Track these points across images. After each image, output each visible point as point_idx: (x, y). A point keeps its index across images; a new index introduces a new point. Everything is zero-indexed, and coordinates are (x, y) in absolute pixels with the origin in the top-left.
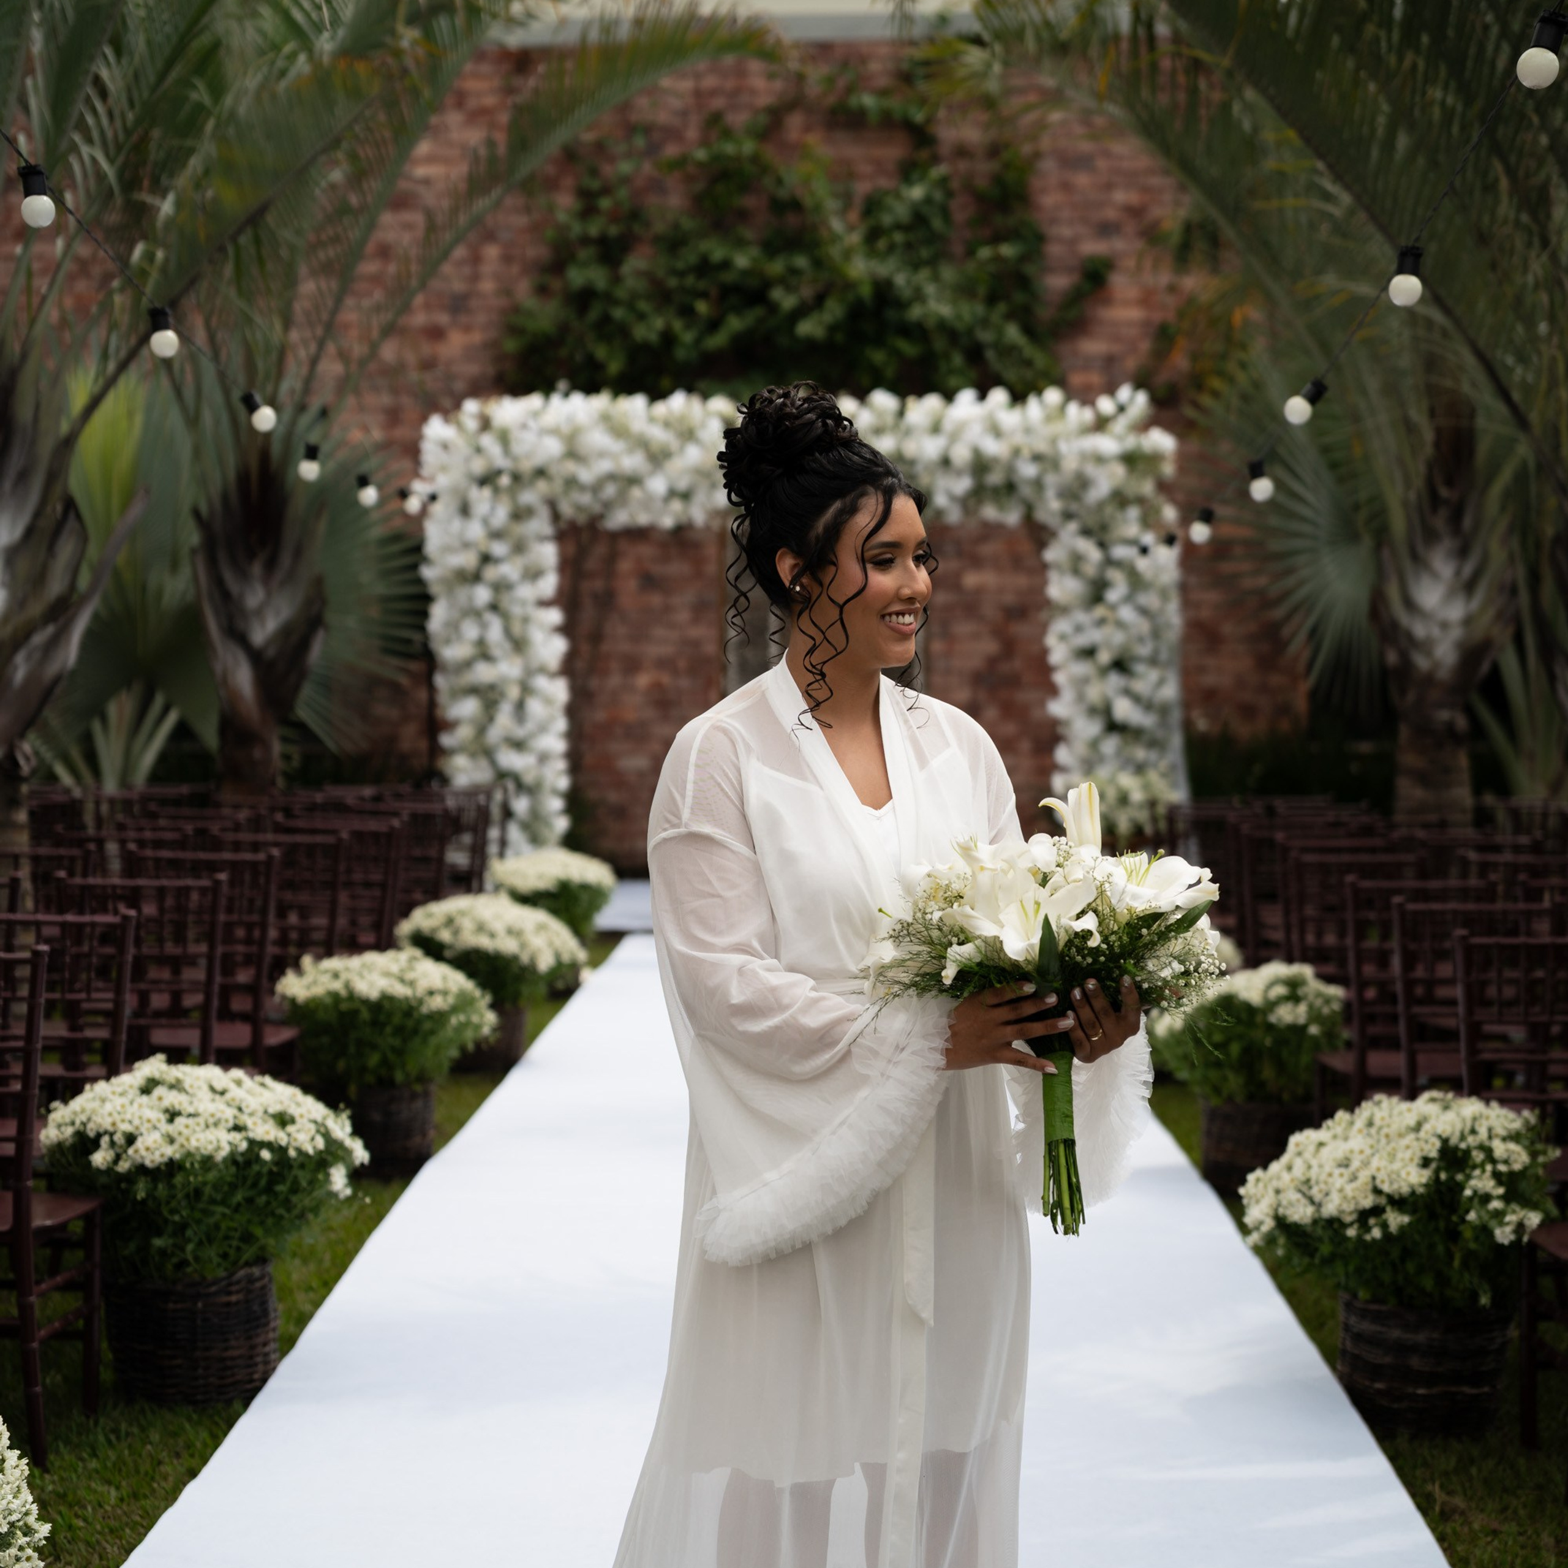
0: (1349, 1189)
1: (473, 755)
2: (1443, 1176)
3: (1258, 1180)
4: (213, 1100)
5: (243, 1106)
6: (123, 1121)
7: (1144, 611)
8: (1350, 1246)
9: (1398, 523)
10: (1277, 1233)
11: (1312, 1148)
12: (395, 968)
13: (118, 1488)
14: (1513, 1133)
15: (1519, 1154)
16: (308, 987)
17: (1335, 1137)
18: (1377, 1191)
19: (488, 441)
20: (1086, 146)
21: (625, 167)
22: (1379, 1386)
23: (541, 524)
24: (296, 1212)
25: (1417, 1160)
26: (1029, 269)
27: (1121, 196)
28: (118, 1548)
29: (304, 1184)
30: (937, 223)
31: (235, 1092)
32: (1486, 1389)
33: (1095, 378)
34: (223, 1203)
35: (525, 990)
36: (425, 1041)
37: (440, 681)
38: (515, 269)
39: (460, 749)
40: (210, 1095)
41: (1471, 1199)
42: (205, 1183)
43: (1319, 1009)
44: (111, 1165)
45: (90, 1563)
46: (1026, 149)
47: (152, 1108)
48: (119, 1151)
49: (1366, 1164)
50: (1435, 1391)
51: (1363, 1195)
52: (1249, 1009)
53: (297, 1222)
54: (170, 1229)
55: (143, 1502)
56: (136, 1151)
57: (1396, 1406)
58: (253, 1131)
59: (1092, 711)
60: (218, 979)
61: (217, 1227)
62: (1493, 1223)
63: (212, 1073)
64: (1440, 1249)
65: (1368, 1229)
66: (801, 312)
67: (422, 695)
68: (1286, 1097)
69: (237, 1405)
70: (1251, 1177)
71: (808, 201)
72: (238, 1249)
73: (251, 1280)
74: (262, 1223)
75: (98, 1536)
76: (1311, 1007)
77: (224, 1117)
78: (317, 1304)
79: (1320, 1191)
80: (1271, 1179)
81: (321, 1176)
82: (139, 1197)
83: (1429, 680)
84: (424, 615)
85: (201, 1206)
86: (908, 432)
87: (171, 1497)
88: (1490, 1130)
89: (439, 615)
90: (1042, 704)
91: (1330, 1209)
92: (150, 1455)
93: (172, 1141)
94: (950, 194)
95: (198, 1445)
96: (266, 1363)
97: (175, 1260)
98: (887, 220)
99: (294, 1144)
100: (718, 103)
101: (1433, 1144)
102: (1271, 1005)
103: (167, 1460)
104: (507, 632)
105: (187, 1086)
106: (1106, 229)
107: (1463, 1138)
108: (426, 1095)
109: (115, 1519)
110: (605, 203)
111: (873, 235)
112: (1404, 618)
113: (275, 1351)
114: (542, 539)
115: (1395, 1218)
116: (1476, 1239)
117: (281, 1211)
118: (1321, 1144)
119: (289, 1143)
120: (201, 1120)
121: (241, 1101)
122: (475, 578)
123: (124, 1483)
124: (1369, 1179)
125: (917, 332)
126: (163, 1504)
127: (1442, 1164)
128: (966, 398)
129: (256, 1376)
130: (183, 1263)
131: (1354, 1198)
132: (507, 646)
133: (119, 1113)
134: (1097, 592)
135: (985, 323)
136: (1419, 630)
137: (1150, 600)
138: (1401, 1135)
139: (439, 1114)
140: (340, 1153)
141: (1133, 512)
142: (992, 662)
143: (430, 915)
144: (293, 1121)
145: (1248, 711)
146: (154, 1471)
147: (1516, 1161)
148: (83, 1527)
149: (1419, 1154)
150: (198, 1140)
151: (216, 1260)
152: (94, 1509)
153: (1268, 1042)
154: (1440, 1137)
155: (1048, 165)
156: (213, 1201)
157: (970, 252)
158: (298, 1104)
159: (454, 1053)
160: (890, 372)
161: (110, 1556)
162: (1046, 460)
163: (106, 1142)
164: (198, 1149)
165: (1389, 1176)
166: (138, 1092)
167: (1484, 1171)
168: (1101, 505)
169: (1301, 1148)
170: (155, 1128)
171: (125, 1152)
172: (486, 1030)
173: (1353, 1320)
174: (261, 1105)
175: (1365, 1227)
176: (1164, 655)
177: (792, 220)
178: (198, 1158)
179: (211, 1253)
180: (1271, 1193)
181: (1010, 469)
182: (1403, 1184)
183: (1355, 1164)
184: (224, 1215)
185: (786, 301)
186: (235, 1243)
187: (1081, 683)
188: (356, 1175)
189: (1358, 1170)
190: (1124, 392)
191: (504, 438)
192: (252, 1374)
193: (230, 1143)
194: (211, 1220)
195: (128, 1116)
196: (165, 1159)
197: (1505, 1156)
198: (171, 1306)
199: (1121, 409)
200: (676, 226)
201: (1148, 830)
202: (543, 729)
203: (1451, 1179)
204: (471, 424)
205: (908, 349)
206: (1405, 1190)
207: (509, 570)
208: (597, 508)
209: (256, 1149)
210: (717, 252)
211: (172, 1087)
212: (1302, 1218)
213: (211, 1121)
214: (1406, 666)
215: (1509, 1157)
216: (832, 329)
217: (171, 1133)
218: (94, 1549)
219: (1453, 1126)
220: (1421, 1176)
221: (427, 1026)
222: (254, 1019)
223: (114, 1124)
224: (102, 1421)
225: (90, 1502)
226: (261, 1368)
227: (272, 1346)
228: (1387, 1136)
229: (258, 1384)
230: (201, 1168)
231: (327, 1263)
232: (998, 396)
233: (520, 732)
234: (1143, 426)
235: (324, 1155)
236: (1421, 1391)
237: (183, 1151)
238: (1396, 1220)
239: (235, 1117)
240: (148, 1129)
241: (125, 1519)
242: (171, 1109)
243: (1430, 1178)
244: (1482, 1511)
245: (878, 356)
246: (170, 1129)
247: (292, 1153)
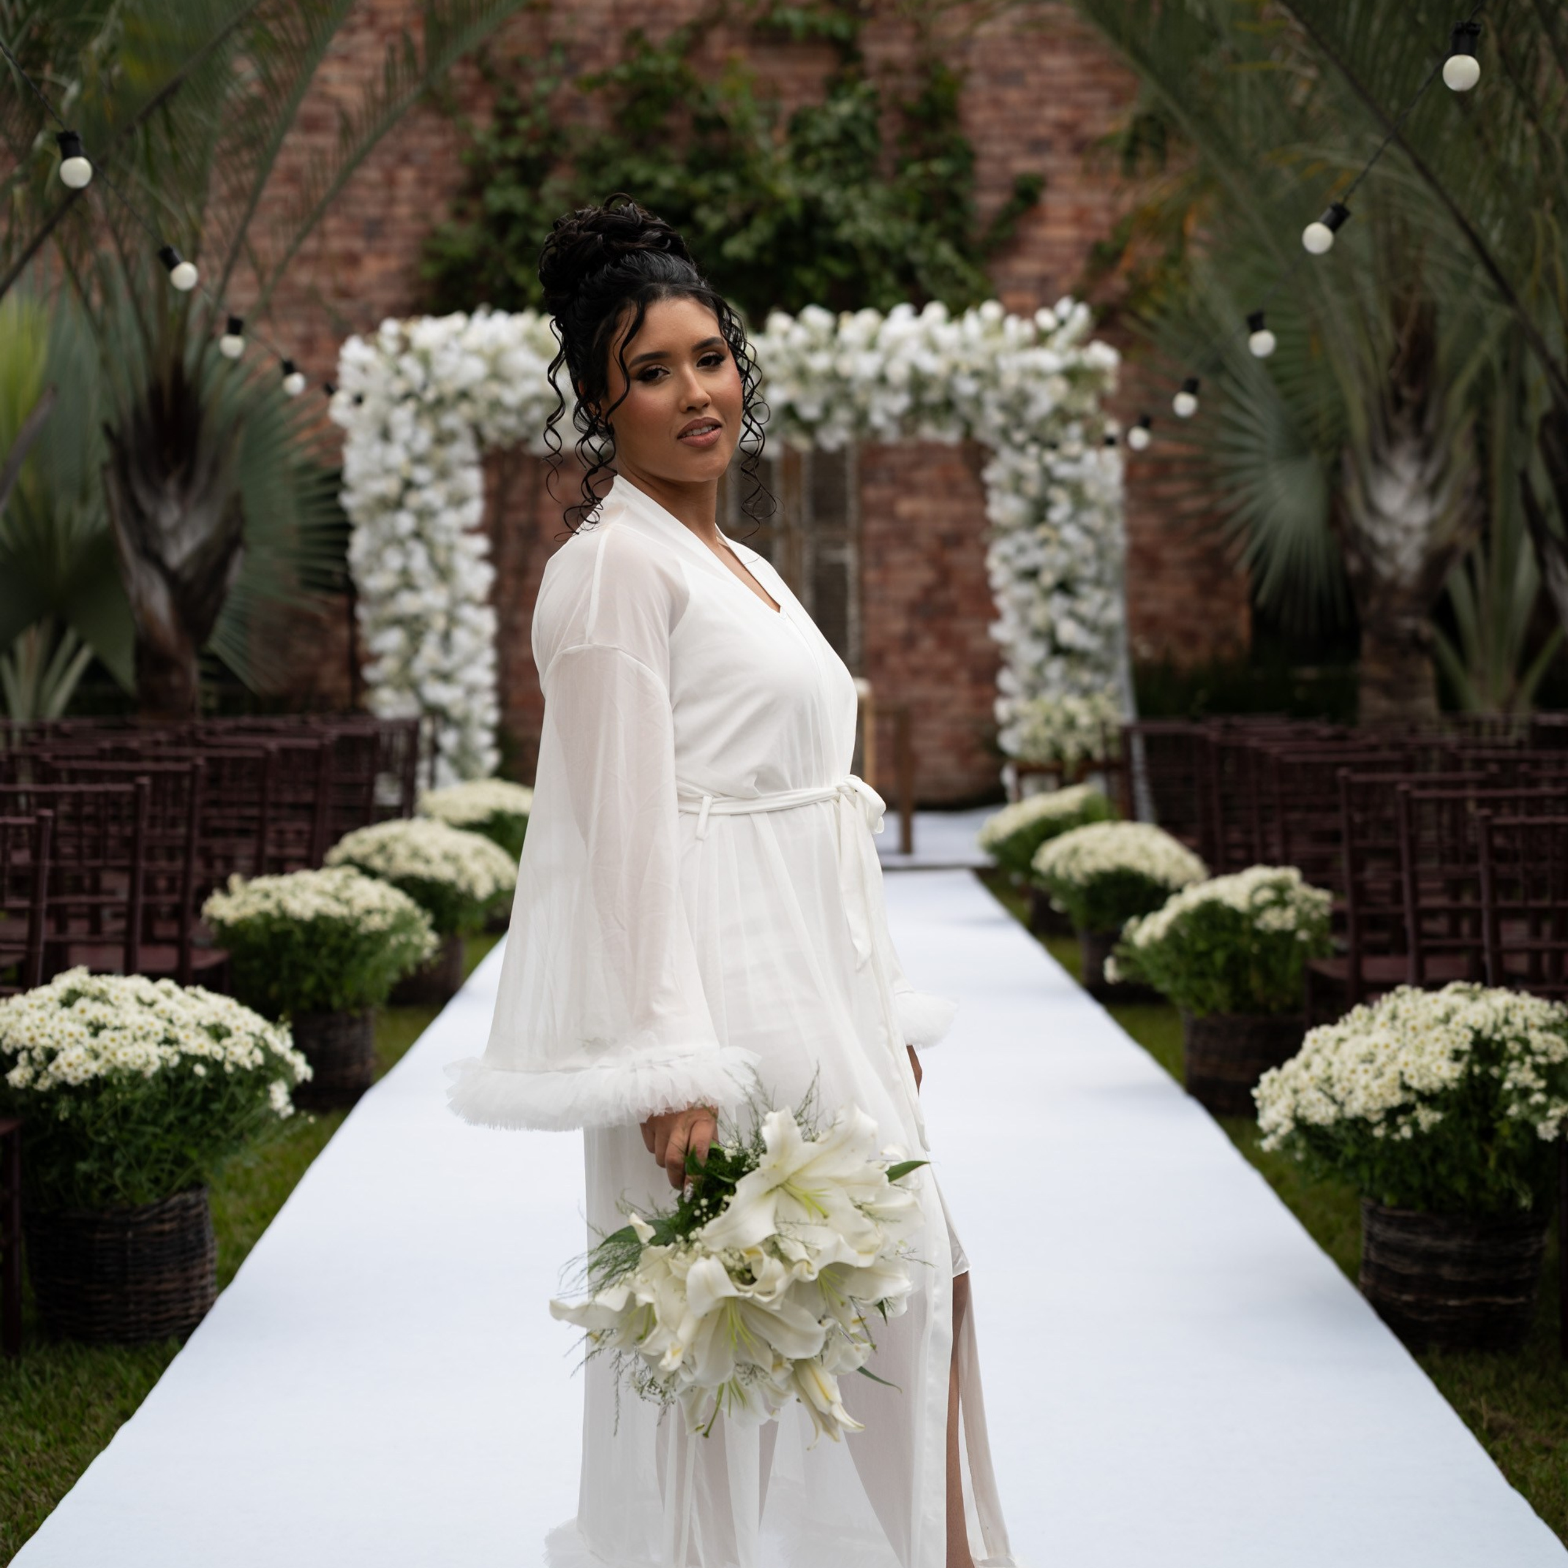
0: (1375, 1086)
1: (398, 688)
2: (1477, 1070)
3: (1272, 1081)
4: (141, 1012)
5: (174, 1018)
6: (42, 1035)
7: (1088, 531)
8: (1377, 1147)
9: (1359, 424)
10: (1296, 1135)
11: (1331, 1045)
12: (329, 887)
13: (43, 1433)
14: (1550, 1022)
15: (1558, 1045)
16: (237, 908)
17: (1355, 1032)
18: (1405, 1088)
19: (409, 363)
20: (1016, 61)
21: (544, 86)
22: (1407, 1298)
23: (464, 450)
24: (234, 1132)
25: (1448, 1053)
26: (961, 187)
27: (1052, 112)
28: (46, 1496)
29: (243, 1100)
30: (865, 140)
31: (164, 1004)
32: (1522, 1299)
33: (1029, 299)
34: (154, 1122)
35: (463, 918)
36: (363, 963)
37: (363, 612)
38: (431, 193)
39: (386, 682)
40: (137, 1006)
41: (1510, 1092)
42: (134, 1101)
43: (1308, 914)
44: (30, 1083)
45: (15, 1513)
46: (954, 64)
47: (74, 1021)
48: (39, 1068)
49: (1393, 1058)
50: (1467, 1302)
51: (1390, 1092)
52: (1234, 914)
53: (235, 1143)
54: (96, 1152)
55: (72, 1447)
56: (58, 1068)
57: (1426, 1319)
58: (185, 1044)
59: (1037, 635)
60: (141, 899)
61: (147, 1149)
62: (1534, 1118)
63: (138, 984)
64: (1474, 1148)
65: (1397, 1129)
66: (728, 232)
67: (343, 633)
68: (1274, 1006)
69: (172, 1342)
70: (1265, 1078)
71: (732, 117)
72: (171, 1173)
73: (186, 1207)
74: (197, 1145)
75: (22, 1484)
76: (1299, 912)
77: (153, 1029)
78: (256, 1237)
79: (1343, 1089)
80: (1287, 1079)
81: (260, 1094)
82: (61, 1118)
83: (1392, 587)
84: (345, 544)
85: (130, 1126)
86: (842, 350)
87: (103, 1440)
88: (1525, 1020)
89: (360, 544)
90: (985, 631)
91: (1355, 1108)
92: (78, 1396)
93: (96, 1056)
94: (878, 112)
95: (131, 1384)
96: (204, 1297)
97: (102, 1186)
98: (814, 137)
99: (231, 1058)
100: (638, 20)
101: (1465, 1036)
102: (1258, 910)
103: (97, 1401)
104: (432, 560)
105: (111, 997)
106: (1038, 146)
107: (1496, 1028)
108: (365, 1020)
109: (41, 1465)
110: (523, 123)
111: (801, 152)
112: (1366, 523)
113: (213, 1284)
114: (466, 464)
115: (1427, 1116)
116: (1515, 1136)
117: (218, 1131)
118: (1341, 1040)
119: (225, 1058)
120: (128, 1033)
121: (172, 1012)
122: (397, 504)
123: (50, 1427)
124: (1397, 1075)
125: (846, 251)
126: (94, 1449)
127: (1475, 1057)
128: (902, 313)
129: (192, 1312)
130: (111, 1189)
131: (1381, 1095)
132: (432, 575)
133: (38, 1027)
134: (1039, 511)
135: (916, 242)
136: (1382, 535)
137: (1094, 519)
138: (1428, 1028)
139: (377, 1043)
140: (281, 1068)
141: (1075, 430)
142: (928, 591)
143: (361, 842)
144: (228, 1034)
145: (1190, 638)
146: (83, 1413)
147: (1555, 1053)
148: (6, 1475)
149: (1450, 1047)
150: (125, 1054)
151: (147, 1185)
152: (17, 1454)
153: (1255, 948)
154: (1471, 1028)
155: (978, 81)
156: (143, 1121)
157: (900, 169)
158: (234, 1016)
159: (393, 976)
160: (820, 293)
161: (36, 1505)
162: (988, 376)
163: (24, 1059)
164: (125, 1063)
165: (1418, 1071)
166: (58, 1005)
167: (1523, 1063)
168: (1042, 422)
169: (1320, 1044)
170: (78, 1042)
171: (46, 1068)
172: (427, 953)
173: (1377, 1228)
174: (194, 1017)
175: (1393, 1126)
176: (1109, 576)
177: (716, 139)
178: (126, 1073)
179: (142, 1177)
180: (1288, 1092)
181: (949, 386)
182: (1434, 1079)
183: (1381, 1059)
184: (155, 1136)
185: (713, 221)
186: (167, 1166)
187: (1024, 606)
188: (299, 1094)
189: (1384, 1065)
190: (1064, 306)
191: (425, 359)
192: (188, 1309)
193: (160, 1058)
194: (141, 1142)
195: (48, 1030)
196: (90, 1076)
197: (1543, 1047)
198: (98, 1236)
199: (1062, 323)
200: (597, 146)
201: (1098, 754)
202: (470, 660)
203: (1485, 1073)
204: (391, 346)
205: (839, 269)
206: (1437, 1085)
207: (433, 496)
208: (522, 432)
209: (189, 1064)
210: (641, 172)
211: (95, 999)
212: (1323, 1119)
213: (139, 1034)
214: (1369, 572)
215: (1547, 1049)
216: (761, 248)
217: (95, 1047)
218: (19, 1498)
219: (1485, 1017)
220: (1453, 1070)
221: (365, 946)
222: (182, 945)
223: (32, 1039)
224: (24, 1361)
225: (13, 1448)
226: (197, 1302)
227: (210, 1279)
228: (1414, 1029)
229: (194, 1319)
230: (130, 1085)
231: (265, 1193)
232: (935, 311)
233: (446, 664)
234: (1083, 342)
235: (263, 1072)
236: (1452, 1303)
237: (109, 1066)
238: (1427, 1117)
239: (166, 1030)
240: (70, 1044)
241: (52, 1465)
242: (95, 1022)
243: (1463, 1072)
244: (1531, 1427)
245: (808, 277)
246: (94, 1043)
247: (229, 1068)
